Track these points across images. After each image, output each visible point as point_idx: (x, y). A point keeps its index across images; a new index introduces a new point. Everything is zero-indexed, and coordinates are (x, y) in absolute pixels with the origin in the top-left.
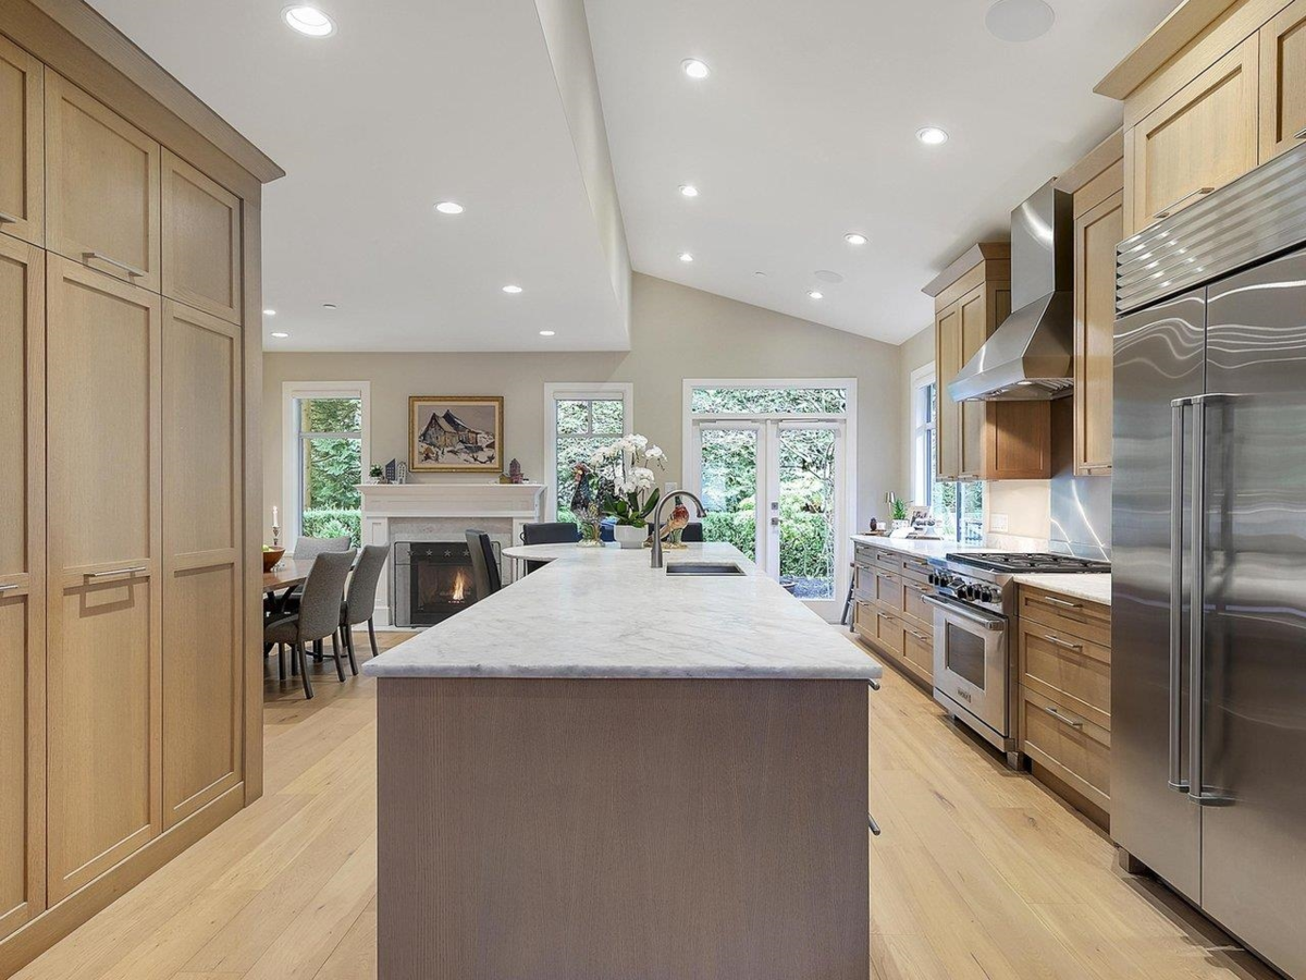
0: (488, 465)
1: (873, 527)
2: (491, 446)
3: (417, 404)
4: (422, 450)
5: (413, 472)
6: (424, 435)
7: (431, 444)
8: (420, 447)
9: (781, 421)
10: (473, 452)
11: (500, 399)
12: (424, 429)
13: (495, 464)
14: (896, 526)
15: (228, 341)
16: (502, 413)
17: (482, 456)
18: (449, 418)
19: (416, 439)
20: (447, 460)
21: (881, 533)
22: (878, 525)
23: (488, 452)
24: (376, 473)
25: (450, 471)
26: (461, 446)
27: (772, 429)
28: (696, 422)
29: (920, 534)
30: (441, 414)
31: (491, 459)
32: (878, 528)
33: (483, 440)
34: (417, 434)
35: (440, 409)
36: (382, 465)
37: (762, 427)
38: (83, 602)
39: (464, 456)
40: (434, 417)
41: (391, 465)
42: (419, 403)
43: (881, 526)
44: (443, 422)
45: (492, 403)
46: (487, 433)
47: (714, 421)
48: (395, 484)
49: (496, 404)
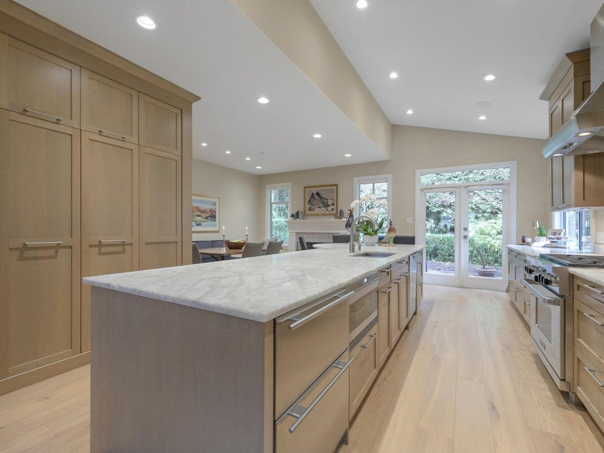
0: (332, 212)
1: (524, 241)
2: (333, 204)
3: (307, 189)
4: (309, 207)
5: (305, 215)
6: (309, 201)
7: (312, 205)
8: (308, 206)
9: (469, 186)
10: (326, 207)
11: (336, 186)
12: (309, 199)
13: (334, 212)
14: (537, 240)
15: (175, 162)
16: (337, 191)
17: (330, 209)
18: (318, 194)
19: (307, 203)
20: (317, 211)
21: (528, 244)
22: (526, 239)
23: (332, 207)
24: (292, 216)
25: (318, 215)
26: (322, 205)
27: (464, 191)
28: (422, 190)
29: (554, 245)
30: (315, 193)
31: (333, 209)
32: (526, 241)
33: (330, 202)
34: (307, 201)
35: (315, 191)
36: (294, 213)
37: (458, 190)
38: (100, 250)
39: (323, 209)
40: (313, 194)
41: (298, 213)
42: (308, 189)
43: (529, 240)
44: (316, 196)
45: (333, 187)
46: (332, 199)
47: (432, 189)
48: (298, 220)
49: (335, 187)
